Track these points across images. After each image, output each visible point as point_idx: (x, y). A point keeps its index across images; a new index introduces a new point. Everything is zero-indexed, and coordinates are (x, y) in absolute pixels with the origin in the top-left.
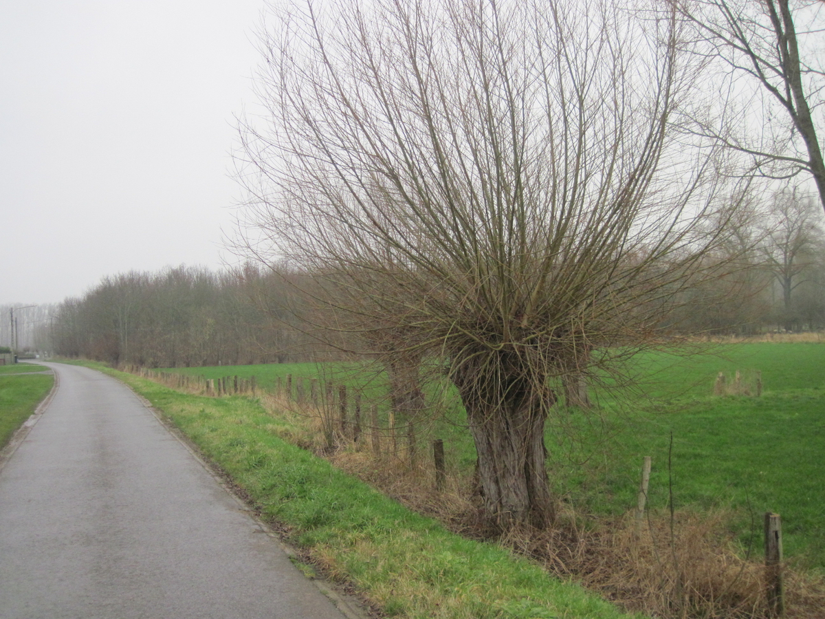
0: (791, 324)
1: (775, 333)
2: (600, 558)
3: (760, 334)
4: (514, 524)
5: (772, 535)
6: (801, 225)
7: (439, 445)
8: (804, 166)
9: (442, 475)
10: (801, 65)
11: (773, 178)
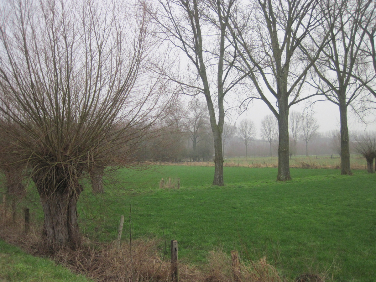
0: (195, 158)
1: (189, 161)
2: (100, 263)
3: (183, 162)
4: (61, 248)
5: (174, 249)
6: (202, 116)
7: (27, 211)
8: (202, 91)
9: (28, 225)
10: (203, 48)
11: (188, 95)
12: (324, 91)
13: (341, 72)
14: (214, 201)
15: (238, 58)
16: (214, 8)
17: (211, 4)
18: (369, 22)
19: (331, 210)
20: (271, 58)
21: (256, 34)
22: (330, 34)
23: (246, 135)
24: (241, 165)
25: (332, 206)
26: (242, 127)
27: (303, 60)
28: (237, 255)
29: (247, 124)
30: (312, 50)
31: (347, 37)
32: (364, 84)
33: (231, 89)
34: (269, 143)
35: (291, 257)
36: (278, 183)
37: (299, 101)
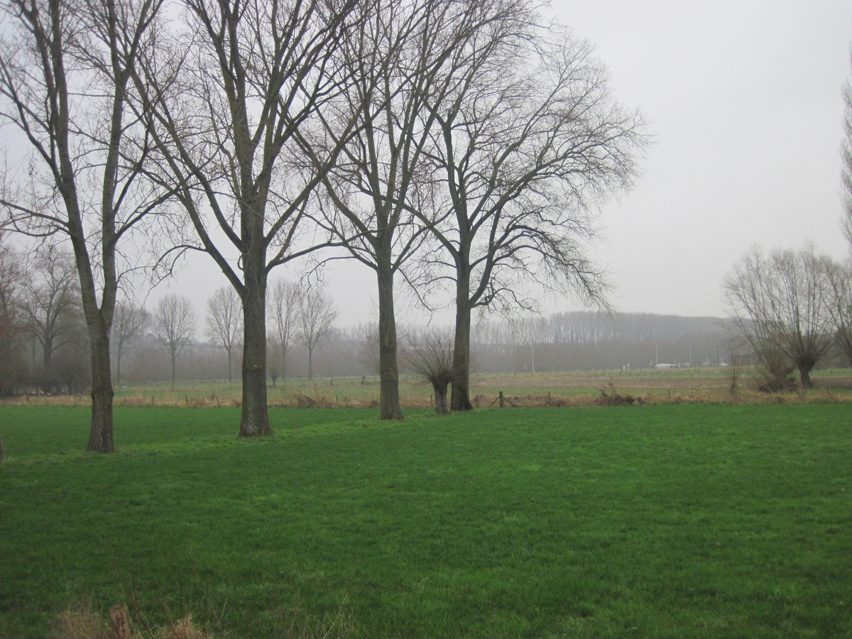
0: (49, 386)
1: (32, 395)
3: (16, 396)
6: (67, 285)
8: (62, 226)
10: (70, 124)
11: (28, 234)
12: (347, 238)
13: (383, 198)
14: (87, 489)
15: (152, 154)
16: (102, 33)
17: (95, 21)
18: (442, 97)
19: (353, 499)
20: (231, 160)
21: (201, 101)
22: (363, 115)
23: (172, 332)
24: (159, 402)
25: (356, 490)
26: (163, 312)
27: (304, 167)
28: (125, 616)
29: (175, 305)
30: (322, 147)
31: (398, 124)
32: (430, 226)
33: (135, 225)
34: (226, 351)
35: (261, 609)
36: (241, 443)
37: (290, 258)
